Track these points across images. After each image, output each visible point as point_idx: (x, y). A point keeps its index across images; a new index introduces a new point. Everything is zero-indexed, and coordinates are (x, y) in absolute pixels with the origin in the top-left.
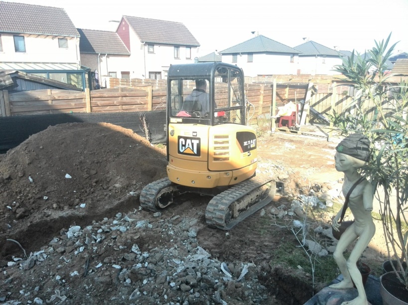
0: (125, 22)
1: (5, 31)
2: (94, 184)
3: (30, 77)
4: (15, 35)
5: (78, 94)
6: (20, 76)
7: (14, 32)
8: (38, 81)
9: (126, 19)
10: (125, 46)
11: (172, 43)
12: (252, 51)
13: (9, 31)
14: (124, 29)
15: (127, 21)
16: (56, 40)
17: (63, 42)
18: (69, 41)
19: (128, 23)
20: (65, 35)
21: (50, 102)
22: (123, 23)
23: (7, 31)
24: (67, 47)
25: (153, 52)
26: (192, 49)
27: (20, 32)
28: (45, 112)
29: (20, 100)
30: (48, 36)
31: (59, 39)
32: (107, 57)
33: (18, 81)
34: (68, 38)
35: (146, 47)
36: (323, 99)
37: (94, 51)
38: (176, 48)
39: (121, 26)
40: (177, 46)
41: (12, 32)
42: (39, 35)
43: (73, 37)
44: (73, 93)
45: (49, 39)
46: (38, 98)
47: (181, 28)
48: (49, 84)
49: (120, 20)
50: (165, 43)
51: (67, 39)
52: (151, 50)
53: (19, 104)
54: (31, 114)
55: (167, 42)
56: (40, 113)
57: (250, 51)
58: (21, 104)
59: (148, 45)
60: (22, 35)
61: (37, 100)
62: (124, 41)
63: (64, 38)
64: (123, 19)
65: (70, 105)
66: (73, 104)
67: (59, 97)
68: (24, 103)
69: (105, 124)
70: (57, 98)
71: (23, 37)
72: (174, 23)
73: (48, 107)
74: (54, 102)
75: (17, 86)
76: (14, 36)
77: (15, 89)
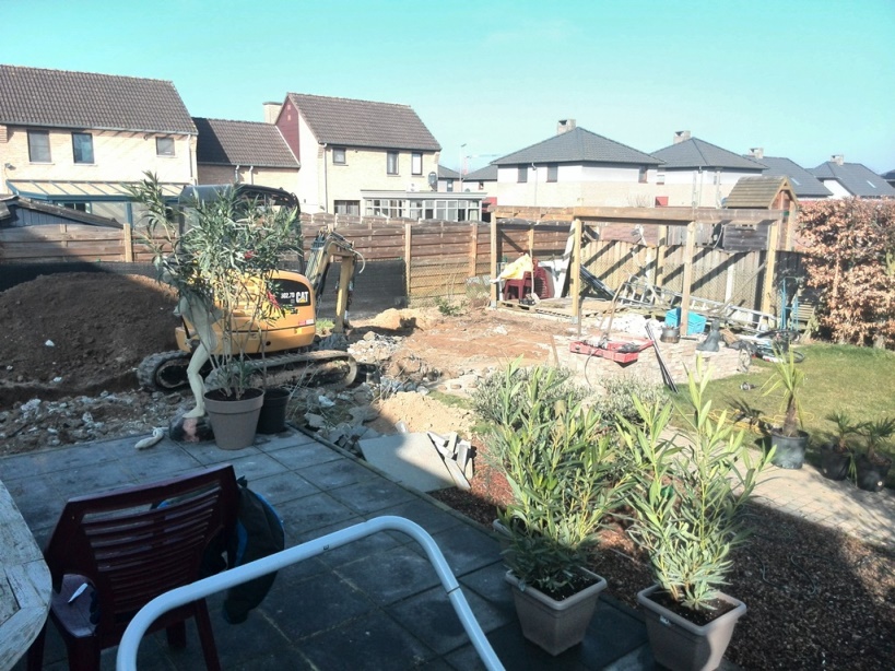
0: (292, 106)
1: (56, 125)
2: (85, 356)
3: (37, 206)
4: (75, 132)
5: (111, 233)
6: (21, 204)
7: (72, 126)
8: (50, 211)
9: (292, 100)
10: (291, 150)
11: (382, 145)
12: (556, 160)
13: (64, 125)
14: (289, 117)
15: (295, 104)
16: (152, 141)
17: (165, 143)
18: (176, 142)
19: (297, 108)
20: (169, 132)
21: (63, 244)
22: (289, 107)
23: (60, 125)
24: (173, 153)
25: (343, 163)
26: (424, 156)
27: (84, 127)
28: (55, 259)
29: (15, 240)
30: (136, 133)
31: (157, 138)
32: (253, 171)
33: (19, 212)
34: (175, 137)
35: (330, 154)
36: (602, 252)
37: (227, 160)
38: (391, 156)
39: (285, 113)
40: (393, 151)
41: (69, 126)
42: (120, 132)
43: (184, 135)
44: (103, 230)
45: (137, 140)
46: (44, 238)
47: (406, 116)
48: (69, 216)
49: (282, 101)
50: (367, 144)
51: (172, 139)
52: (340, 157)
53: (13, 245)
54: (31, 262)
55: (373, 144)
56: (47, 260)
57: (552, 160)
58: (17, 245)
59: (334, 149)
60: (88, 131)
61: (43, 241)
62: (289, 142)
63: (167, 137)
64: (287, 99)
65: (98, 250)
66: (102, 248)
67: (78, 236)
68: (21, 245)
69: (135, 277)
70: (75, 238)
71: (91, 135)
72: (393, 108)
73: (60, 252)
74: (70, 245)
75: (16, 218)
76: (73, 134)
77: (14, 223)
